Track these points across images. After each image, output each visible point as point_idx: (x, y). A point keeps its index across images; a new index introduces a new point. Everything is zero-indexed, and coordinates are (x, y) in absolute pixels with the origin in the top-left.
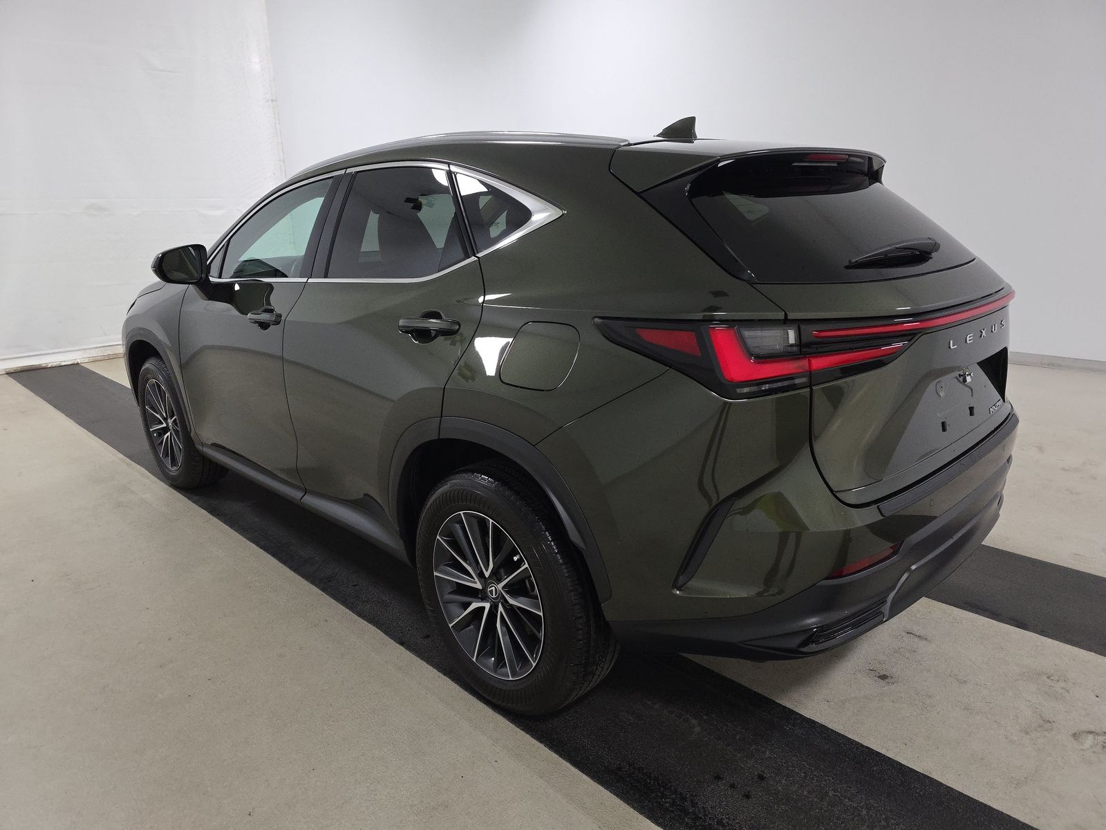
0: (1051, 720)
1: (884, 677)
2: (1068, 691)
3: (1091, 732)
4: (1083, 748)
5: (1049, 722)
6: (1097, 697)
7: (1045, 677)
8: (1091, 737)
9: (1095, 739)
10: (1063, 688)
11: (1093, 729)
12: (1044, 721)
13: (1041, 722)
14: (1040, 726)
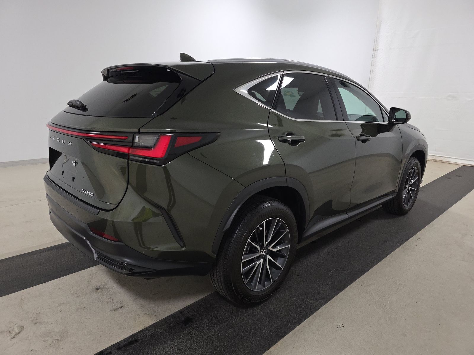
0: (36, 325)
1: (98, 289)
2: (44, 341)
3: (19, 333)
4: (16, 326)
5: (36, 323)
6: (32, 350)
7: (59, 339)
8: (17, 332)
9: (15, 332)
10: (47, 340)
11: (19, 335)
12: (38, 322)
13: (38, 321)
14: (36, 320)
